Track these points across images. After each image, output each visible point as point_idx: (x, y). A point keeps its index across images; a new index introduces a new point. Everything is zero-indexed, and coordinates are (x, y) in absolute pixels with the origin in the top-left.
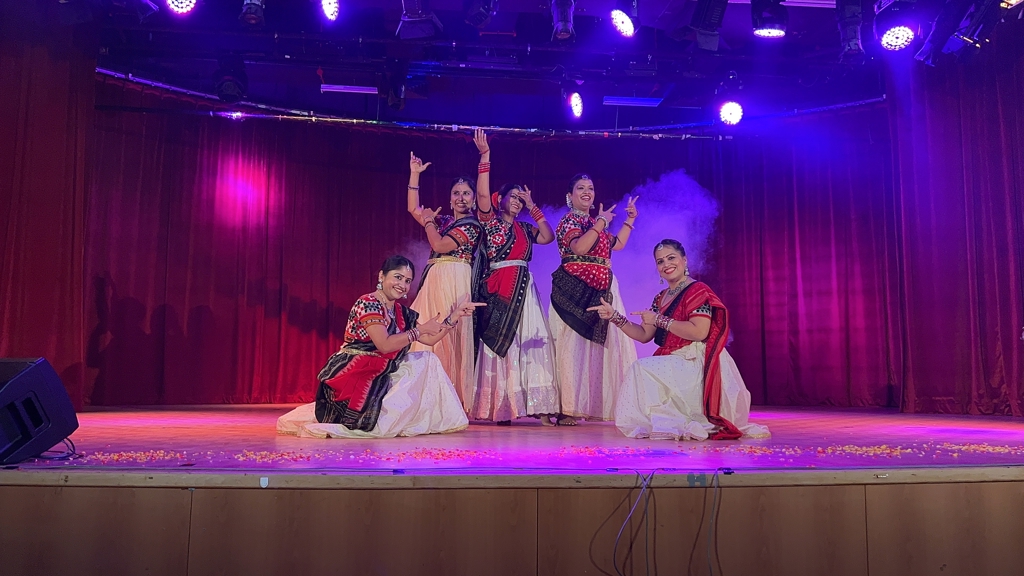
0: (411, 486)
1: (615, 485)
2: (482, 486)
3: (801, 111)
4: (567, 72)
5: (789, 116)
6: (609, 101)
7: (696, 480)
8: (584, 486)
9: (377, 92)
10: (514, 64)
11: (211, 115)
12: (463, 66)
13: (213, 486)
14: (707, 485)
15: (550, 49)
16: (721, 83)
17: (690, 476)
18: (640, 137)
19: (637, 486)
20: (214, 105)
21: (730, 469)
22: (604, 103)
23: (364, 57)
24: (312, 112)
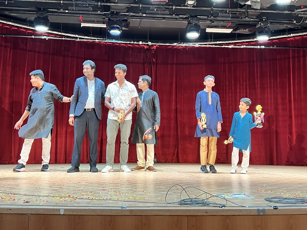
0: (130, 214)
1: (224, 214)
2: (162, 214)
3: (294, 35)
4: (191, 18)
5: (289, 37)
6: (208, 30)
7: (261, 212)
8: (209, 215)
9: (106, 27)
10: (168, 14)
11: (33, 37)
12: (144, 15)
13: (39, 213)
14: (266, 214)
15: (183, 8)
16: (260, 23)
17: (258, 210)
18: (223, 47)
19: (233, 214)
20: (34, 32)
21: (276, 207)
22: (206, 31)
23: (101, 11)
24: (77, 35)
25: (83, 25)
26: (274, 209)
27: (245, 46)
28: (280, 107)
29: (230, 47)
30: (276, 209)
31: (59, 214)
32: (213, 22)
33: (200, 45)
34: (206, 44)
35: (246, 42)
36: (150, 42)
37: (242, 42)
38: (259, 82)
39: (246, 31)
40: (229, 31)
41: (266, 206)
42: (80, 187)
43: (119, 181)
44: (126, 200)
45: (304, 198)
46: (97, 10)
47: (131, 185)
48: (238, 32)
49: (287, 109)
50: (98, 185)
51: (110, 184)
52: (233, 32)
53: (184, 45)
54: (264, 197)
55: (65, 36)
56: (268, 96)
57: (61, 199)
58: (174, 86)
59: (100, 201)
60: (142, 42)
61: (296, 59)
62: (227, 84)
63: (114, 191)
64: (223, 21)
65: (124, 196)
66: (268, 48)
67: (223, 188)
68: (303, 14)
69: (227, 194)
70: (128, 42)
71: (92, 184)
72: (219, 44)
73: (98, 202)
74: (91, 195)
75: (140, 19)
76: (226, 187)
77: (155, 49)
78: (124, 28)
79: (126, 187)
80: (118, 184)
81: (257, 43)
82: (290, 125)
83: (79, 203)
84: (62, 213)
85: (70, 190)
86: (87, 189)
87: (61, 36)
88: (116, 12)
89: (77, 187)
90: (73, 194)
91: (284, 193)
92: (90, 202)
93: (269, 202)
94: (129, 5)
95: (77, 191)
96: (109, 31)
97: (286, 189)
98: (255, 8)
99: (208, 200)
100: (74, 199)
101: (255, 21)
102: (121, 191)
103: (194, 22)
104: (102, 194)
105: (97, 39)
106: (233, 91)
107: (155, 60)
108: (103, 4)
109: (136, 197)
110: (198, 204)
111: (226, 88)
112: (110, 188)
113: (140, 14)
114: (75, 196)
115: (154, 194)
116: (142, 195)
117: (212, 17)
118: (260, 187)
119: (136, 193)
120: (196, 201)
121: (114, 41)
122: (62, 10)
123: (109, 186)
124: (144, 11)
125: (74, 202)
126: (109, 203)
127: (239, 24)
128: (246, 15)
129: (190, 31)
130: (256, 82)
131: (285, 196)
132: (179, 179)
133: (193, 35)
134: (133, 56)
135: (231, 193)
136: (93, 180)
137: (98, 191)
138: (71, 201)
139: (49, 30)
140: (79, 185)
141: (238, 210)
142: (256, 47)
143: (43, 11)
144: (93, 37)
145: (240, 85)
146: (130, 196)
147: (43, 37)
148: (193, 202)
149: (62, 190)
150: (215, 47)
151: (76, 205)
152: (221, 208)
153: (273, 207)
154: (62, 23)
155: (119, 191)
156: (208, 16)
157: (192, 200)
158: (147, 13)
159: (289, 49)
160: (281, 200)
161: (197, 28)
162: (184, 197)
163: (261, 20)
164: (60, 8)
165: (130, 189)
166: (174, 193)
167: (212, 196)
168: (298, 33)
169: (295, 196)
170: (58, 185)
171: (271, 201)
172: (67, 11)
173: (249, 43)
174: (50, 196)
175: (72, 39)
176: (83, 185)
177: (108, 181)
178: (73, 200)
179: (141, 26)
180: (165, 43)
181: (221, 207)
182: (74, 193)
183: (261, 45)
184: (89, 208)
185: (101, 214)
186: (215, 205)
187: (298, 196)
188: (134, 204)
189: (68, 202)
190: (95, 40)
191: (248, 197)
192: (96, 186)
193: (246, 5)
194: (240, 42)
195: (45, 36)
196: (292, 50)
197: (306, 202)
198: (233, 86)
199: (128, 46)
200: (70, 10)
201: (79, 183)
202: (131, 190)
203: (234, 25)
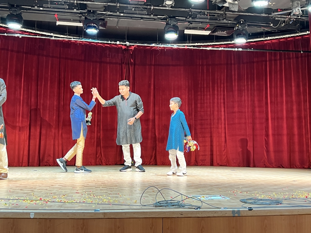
0: (103, 217)
1: (199, 216)
2: (137, 217)
3: (271, 38)
4: (169, 19)
5: (266, 40)
6: (187, 32)
7: (236, 213)
8: (184, 217)
9: (82, 26)
10: (146, 14)
11: (6, 34)
12: (122, 15)
13: (7, 217)
14: (241, 215)
15: (161, 8)
16: (237, 25)
17: (233, 212)
18: (201, 48)
19: (209, 216)
20: (7, 30)
21: (251, 208)
22: (185, 33)
23: (77, 10)
24: (52, 34)
25: (58, 23)
26: (249, 210)
27: (222, 49)
28: (257, 109)
29: (208, 49)
30: (251, 210)
31: (29, 217)
32: (191, 24)
33: (179, 46)
34: (184, 46)
35: (224, 44)
36: (128, 43)
37: (220, 44)
38: (236, 84)
39: (224, 33)
40: (207, 33)
41: (241, 207)
42: (53, 190)
43: (94, 184)
44: (100, 203)
45: (278, 199)
46: (73, 8)
47: (106, 187)
48: (216, 34)
49: (263, 112)
50: (71, 188)
51: (85, 186)
52: (211, 34)
53: (163, 46)
54: (240, 198)
55: (39, 35)
56: (245, 99)
57: (32, 202)
58: (152, 87)
59: (73, 204)
60: (120, 42)
61: (273, 62)
62: (205, 85)
63: (87, 194)
64: (202, 22)
65: (99, 199)
66: (245, 50)
67: (199, 190)
68: (280, 17)
69: (203, 196)
70: (106, 42)
71: (66, 187)
72: (197, 46)
73: (70, 205)
74: (64, 198)
75: (118, 18)
76: (202, 189)
77: (133, 49)
78: (101, 28)
79: (101, 190)
80: (93, 186)
81: (234, 46)
82: (267, 128)
83: (51, 206)
84: (32, 217)
85: (42, 193)
86: (60, 192)
87: (36, 34)
88: (93, 11)
89: (49, 190)
90: (44, 197)
91: (259, 194)
92: (62, 205)
93: (244, 204)
94: (106, 4)
95: (49, 194)
96: (85, 30)
97: (261, 190)
98: (233, 9)
99: (184, 201)
100: (46, 202)
101: (233, 23)
102: (96, 194)
103: (172, 22)
104: (75, 197)
105: (73, 38)
106: (211, 93)
107: (132, 60)
108: (79, 2)
109: (110, 199)
110: (173, 206)
111: (204, 90)
112: (84, 191)
113: (118, 13)
114: (47, 199)
115: (130, 197)
116: (117, 197)
117: (190, 19)
118: (236, 189)
119: (111, 196)
120: (171, 203)
121: (90, 40)
122: (36, 8)
123: (84, 189)
124: (121, 10)
125: (45, 205)
126: (82, 206)
127: (217, 26)
128: (224, 17)
129: (168, 32)
130: (234, 84)
131: (260, 197)
132: (156, 182)
133: (171, 36)
134: (110, 56)
135: (207, 195)
136: (67, 183)
137: (72, 194)
138: (42, 204)
139: (22, 27)
140: (51, 188)
141: (214, 211)
142: (233, 49)
143: (16, 8)
144: (69, 35)
145: (217, 87)
146: (104, 199)
147: (16, 35)
148: (168, 204)
149: (33, 193)
150: (193, 49)
151: (47, 208)
152: (197, 210)
153: (247, 208)
154: (37, 21)
155: (93, 194)
156: (186, 17)
157: (167, 202)
158: (125, 13)
159: (266, 52)
160: (256, 201)
161: (175, 29)
162: (160, 199)
163: (239, 23)
164: (34, 5)
165: (105, 191)
166: (150, 195)
167: (188, 197)
168: (275, 36)
169: (270, 197)
170: (30, 188)
171: (246, 203)
172: (41, 9)
173: (227, 46)
174: (20, 200)
175: (47, 38)
176: (56, 188)
177: (83, 184)
178: (44, 204)
179: (119, 26)
180: (143, 44)
181: (196, 208)
182: (46, 196)
183: (238, 47)
184: (61, 211)
185: (73, 217)
186: (191, 206)
187: (273, 197)
188: (108, 207)
189: (39, 205)
190: (71, 38)
191: (224, 199)
192: (69, 189)
193: (224, 8)
194: (218, 44)
195: (18, 34)
196: (269, 52)
197: (280, 203)
198: (211, 88)
199: (105, 46)
200: (45, 7)
201: (52, 186)
202: (106, 193)
203: (212, 27)
